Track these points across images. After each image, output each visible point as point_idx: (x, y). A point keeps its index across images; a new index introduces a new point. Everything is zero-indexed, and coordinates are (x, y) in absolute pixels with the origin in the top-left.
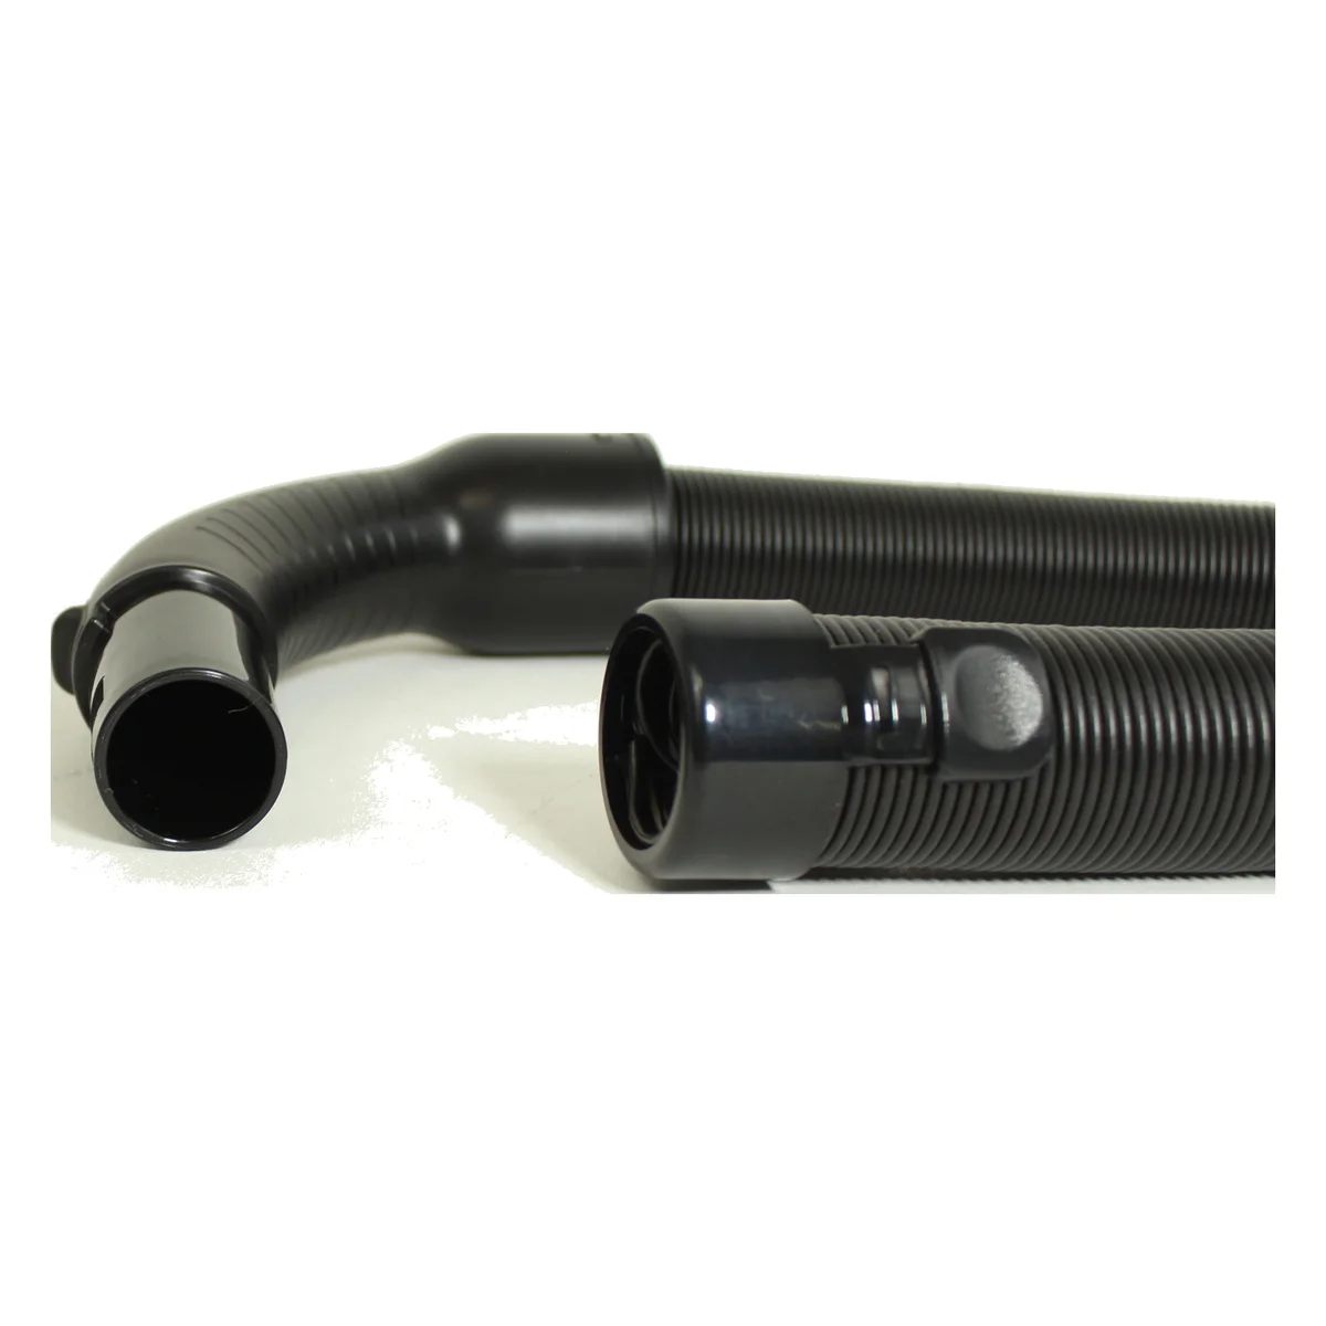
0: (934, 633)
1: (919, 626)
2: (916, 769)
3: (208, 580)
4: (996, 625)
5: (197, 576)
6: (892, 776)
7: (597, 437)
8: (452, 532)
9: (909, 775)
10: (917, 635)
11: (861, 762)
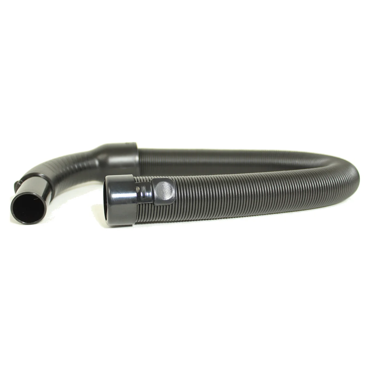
0: (154, 179)
1: (151, 178)
2: (151, 204)
3: (43, 176)
4: (167, 177)
5: (41, 175)
6: (147, 205)
7: (126, 144)
8: (97, 163)
9: (150, 205)
10: (151, 179)
11: (140, 203)
